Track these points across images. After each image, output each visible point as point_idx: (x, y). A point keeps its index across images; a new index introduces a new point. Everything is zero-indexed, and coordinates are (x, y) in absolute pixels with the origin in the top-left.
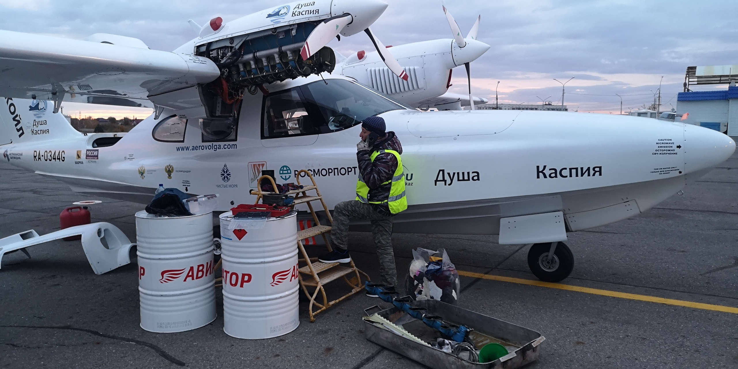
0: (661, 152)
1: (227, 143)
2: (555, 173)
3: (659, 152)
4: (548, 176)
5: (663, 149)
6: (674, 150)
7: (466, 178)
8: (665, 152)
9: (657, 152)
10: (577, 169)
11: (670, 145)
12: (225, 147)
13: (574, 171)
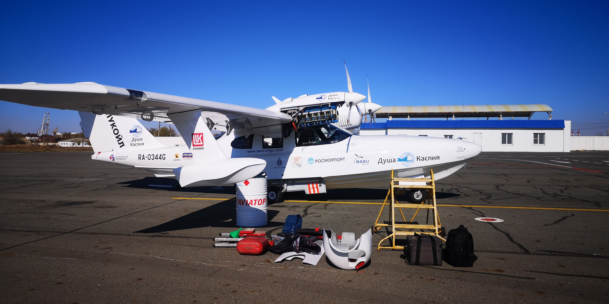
0: (459, 151)
1: (277, 149)
2: (424, 159)
3: (458, 151)
4: (421, 160)
5: (460, 150)
6: (463, 150)
7: (390, 161)
8: (460, 151)
9: (457, 151)
10: (431, 157)
11: (462, 148)
12: (276, 150)
13: (430, 158)
